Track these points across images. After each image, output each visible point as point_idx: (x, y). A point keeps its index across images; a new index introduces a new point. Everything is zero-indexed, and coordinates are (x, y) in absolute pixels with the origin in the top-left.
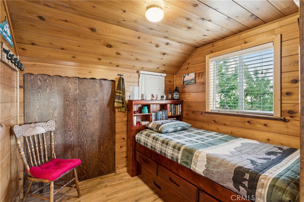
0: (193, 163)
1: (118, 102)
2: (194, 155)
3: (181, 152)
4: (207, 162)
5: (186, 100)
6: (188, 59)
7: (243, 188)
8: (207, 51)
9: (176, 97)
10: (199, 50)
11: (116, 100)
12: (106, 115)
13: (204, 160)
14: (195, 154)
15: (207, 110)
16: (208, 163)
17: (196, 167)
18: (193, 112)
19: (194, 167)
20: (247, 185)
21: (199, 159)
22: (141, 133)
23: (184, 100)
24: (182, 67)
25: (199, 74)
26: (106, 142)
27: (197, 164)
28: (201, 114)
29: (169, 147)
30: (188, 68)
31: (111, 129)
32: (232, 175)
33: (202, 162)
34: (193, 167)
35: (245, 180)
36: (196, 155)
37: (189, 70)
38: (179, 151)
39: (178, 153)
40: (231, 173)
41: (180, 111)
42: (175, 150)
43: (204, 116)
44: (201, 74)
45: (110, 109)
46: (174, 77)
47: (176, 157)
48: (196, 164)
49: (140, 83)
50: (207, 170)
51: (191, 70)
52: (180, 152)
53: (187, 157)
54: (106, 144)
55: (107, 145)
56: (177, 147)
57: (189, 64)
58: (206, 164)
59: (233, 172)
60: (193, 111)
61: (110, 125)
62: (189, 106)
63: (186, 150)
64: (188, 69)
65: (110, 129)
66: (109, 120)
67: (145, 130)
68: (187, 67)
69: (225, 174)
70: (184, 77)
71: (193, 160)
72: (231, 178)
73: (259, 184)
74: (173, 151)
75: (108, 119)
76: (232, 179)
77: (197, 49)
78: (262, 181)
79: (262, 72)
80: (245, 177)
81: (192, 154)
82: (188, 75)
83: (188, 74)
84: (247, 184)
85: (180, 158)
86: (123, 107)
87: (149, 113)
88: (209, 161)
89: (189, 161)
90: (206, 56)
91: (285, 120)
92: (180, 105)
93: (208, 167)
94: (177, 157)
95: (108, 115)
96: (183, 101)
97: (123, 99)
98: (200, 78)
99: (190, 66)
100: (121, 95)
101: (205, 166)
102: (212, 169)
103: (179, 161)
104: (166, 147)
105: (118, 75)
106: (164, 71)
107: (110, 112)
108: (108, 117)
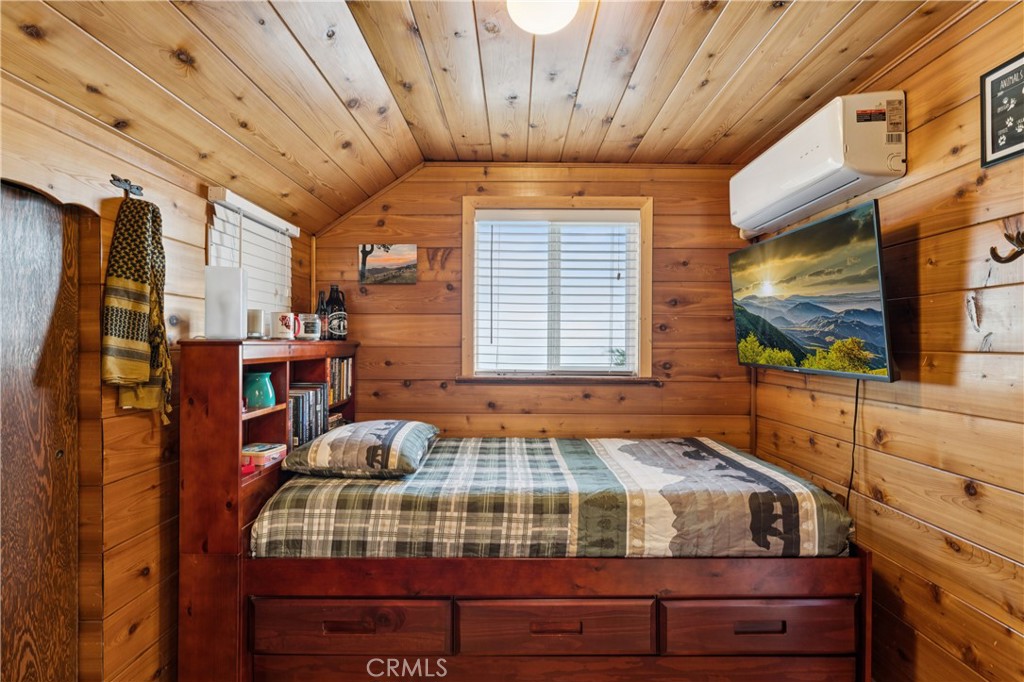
0: (628, 533)
1: (128, 354)
2: (626, 508)
3: (573, 517)
4: (674, 512)
5: (373, 343)
6: (387, 189)
7: (775, 538)
8: (467, 182)
9: (339, 326)
10: (432, 169)
11: (113, 341)
12: (27, 449)
13: (665, 512)
14: (631, 503)
15: (465, 374)
16: (679, 514)
17: (643, 540)
18: (407, 384)
19: (637, 543)
20: (781, 529)
21: (647, 514)
22: (300, 503)
23: (363, 342)
24: (352, 212)
25: (431, 252)
26: (27, 644)
27: (646, 530)
28: (443, 386)
29: (515, 515)
30: (381, 223)
31: (57, 542)
32: (748, 520)
33: (662, 519)
34: (632, 545)
35: (777, 517)
36: (634, 507)
37: (388, 230)
38: (564, 516)
39: (563, 523)
40: (745, 515)
41: (350, 384)
42: (545, 516)
43: (452, 394)
44: (440, 254)
45: (55, 404)
46: (310, 247)
47: (551, 541)
48: (644, 532)
49: (212, 250)
50: (682, 536)
51: (399, 231)
52: (570, 516)
53: (605, 524)
54: (28, 657)
55: (30, 665)
56: (552, 505)
57: (386, 208)
58: (675, 521)
59: (748, 511)
60: (406, 381)
61: (50, 514)
62: (388, 363)
63: (589, 503)
64: (384, 228)
65: (50, 539)
66: (44, 480)
67: (287, 485)
68: (377, 217)
69: (732, 525)
70: (366, 254)
71: (628, 523)
72: (748, 526)
73: (801, 513)
74: (538, 522)
75: (41, 474)
76: (749, 528)
77: (428, 164)
78: (804, 504)
79: (619, 275)
80: (774, 512)
81: (618, 507)
82: (387, 249)
83: (384, 246)
84: (781, 526)
85: (576, 537)
86: (152, 381)
87: (278, 402)
88: (678, 509)
89: (611, 534)
90: (464, 198)
91: (656, 384)
92: (350, 360)
93: (683, 524)
94: (563, 536)
95: (38, 444)
96: (357, 345)
97: (155, 334)
98: (437, 266)
99: (390, 216)
100: (146, 309)
101: (673, 526)
102: (694, 527)
103: (573, 549)
104: (497, 521)
105: (115, 180)
106: (294, 214)
107: (54, 421)
108: (40, 463)
